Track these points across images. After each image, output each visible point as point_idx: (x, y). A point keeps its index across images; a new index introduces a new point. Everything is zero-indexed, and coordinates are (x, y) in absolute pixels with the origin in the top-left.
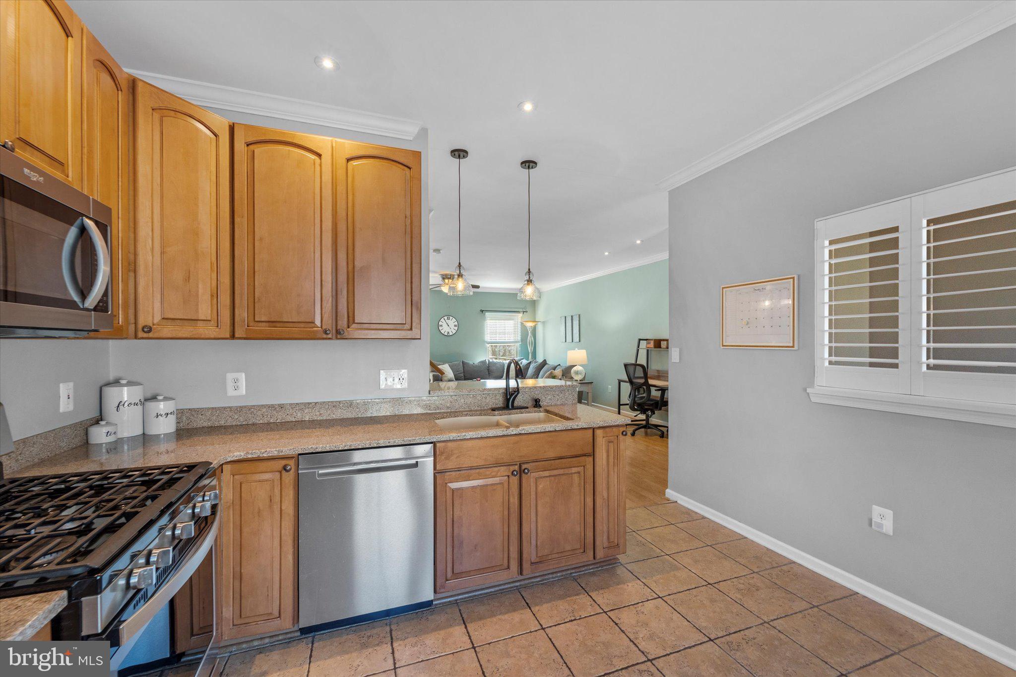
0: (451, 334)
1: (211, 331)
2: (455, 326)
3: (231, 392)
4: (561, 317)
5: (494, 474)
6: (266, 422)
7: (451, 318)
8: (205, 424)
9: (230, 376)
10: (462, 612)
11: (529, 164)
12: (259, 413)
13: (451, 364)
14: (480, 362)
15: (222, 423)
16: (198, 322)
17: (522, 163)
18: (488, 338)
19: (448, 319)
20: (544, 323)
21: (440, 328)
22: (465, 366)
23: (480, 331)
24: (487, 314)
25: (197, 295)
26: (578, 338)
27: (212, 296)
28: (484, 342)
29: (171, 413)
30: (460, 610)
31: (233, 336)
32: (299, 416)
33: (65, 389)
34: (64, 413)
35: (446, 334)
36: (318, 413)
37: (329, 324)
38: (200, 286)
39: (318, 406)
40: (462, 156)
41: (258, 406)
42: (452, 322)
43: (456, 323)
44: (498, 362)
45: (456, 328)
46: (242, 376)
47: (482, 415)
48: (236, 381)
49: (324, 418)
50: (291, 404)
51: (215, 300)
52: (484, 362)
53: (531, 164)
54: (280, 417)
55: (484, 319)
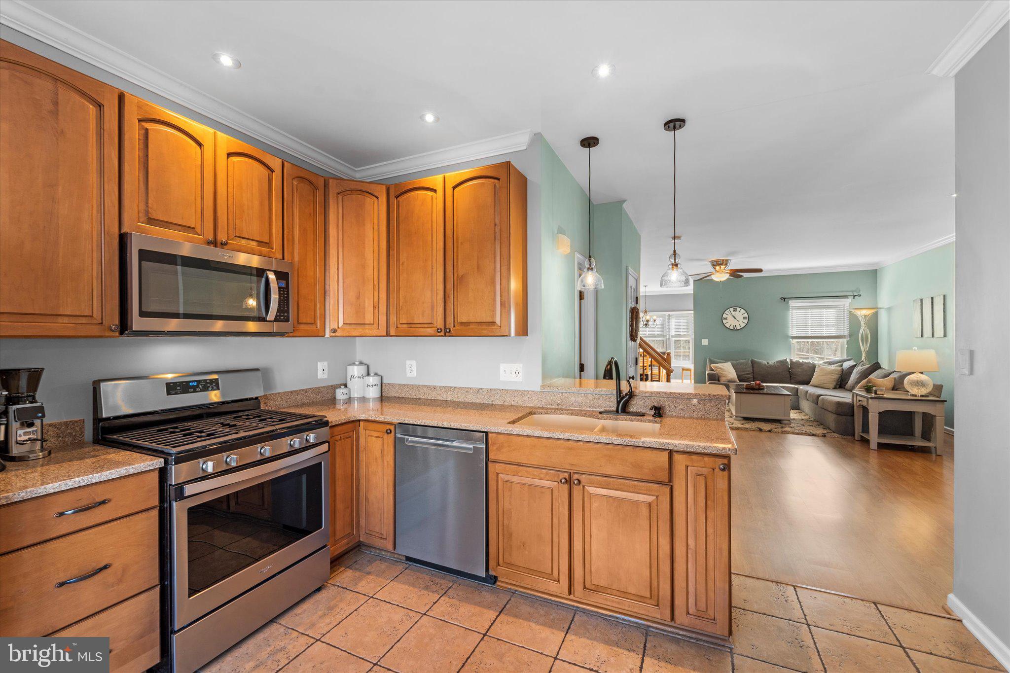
0: (738, 327)
1: (375, 332)
2: (744, 318)
3: (409, 375)
4: (914, 301)
5: (542, 476)
6: (426, 398)
7: (739, 309)
8: (396, 395)
9: (408, 362)
10: (510, 602)
11: (674, 124)
12: (422, 391)
13: (735, 362)
14: (777, 362)
15: (403, 395)
16: (366, 325)
17: (666, 124)
18: (793, 331)
19: (735, 310)
20: (889, 309)
21: (725, 322)
22: (755, 365)
23: (783, 324)
24: (792, 303)
25: (364, 308)
26: (943, 332)
27: (374, 307)
28: (787, 337)
29: (375, 385)
30: (510, 600)
31: (388, 335)
32: (444, 397)
33: (321, 365)
34: (320, 379)
35: (732, 328)
36: (456, 396)
37: (440, 324)
38: (366, 301)
39: (456, 390)
40: (592, 143)
41: (422, 386)
42: (740, 314)
43: (746, 315)
44: (806, 363)
45: (746, 321)
46: (414, 363)
47: (586, 417)
48: (411, 366)
49: (460, 400)
50: (440, 387)
51: (377, 310)
52: (784, 362)
53: (678, 124)
54: (433, 395)
55: (787, 308)
